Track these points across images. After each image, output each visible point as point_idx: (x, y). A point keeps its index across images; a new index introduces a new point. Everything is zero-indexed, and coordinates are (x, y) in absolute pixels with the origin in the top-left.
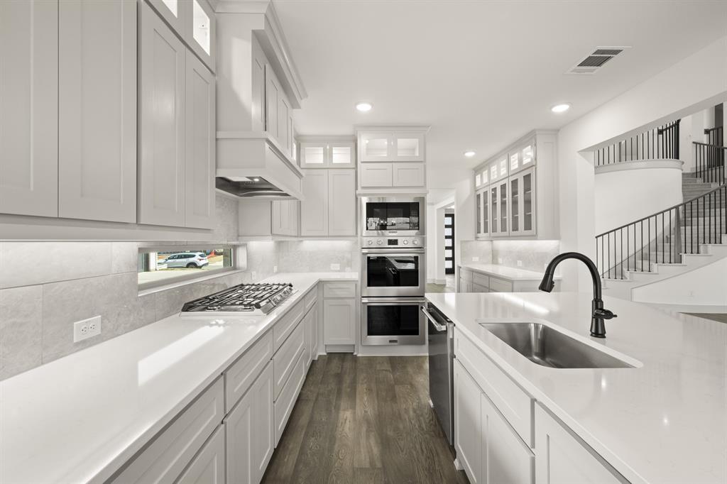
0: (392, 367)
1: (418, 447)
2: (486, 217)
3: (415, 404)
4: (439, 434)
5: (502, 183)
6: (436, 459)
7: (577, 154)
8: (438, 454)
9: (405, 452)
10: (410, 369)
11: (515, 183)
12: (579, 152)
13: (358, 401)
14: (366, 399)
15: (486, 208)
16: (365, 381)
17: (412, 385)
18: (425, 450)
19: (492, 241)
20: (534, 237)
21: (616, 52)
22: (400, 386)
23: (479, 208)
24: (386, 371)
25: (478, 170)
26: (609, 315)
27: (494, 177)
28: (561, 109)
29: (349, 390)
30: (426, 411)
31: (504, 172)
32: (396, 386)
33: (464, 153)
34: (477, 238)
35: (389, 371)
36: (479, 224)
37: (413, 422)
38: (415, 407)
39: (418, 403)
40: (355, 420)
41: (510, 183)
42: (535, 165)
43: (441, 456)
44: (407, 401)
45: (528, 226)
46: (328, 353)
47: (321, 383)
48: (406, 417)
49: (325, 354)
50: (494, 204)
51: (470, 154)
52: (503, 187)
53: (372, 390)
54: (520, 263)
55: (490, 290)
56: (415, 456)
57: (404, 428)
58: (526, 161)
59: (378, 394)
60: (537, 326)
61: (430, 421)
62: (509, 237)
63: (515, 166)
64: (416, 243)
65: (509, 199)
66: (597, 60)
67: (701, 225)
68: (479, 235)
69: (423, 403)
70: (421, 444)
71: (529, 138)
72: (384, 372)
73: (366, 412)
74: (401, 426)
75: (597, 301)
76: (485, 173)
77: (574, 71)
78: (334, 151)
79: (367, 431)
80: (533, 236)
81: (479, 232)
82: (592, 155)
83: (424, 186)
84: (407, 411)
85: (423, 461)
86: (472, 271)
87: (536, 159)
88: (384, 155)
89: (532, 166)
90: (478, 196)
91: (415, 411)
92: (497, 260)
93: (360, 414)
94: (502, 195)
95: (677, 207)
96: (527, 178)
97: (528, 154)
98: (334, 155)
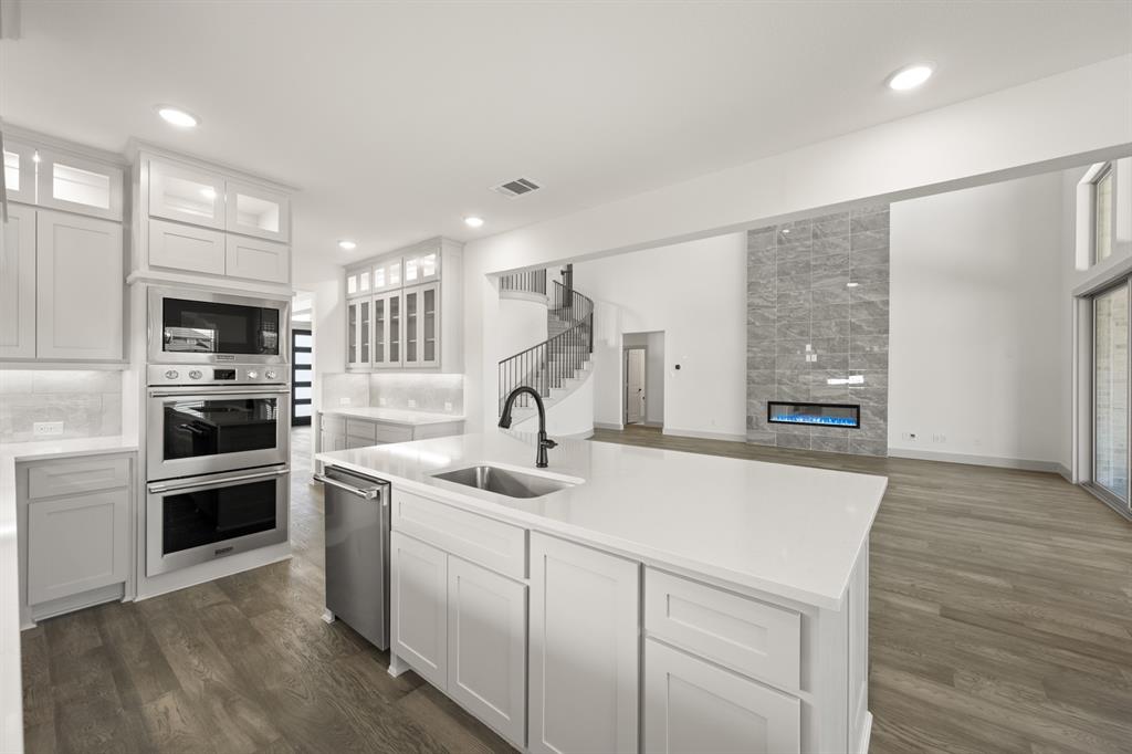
0: (229, 595)
1: (329, 681)
2: (365, 339)
3: (298, 630)
4: (353, 648)
5: (394, 294)
6: (362, 681)
7: (485, 278)
8: (362, 674)
9: (311, 697)
10: (267, 587)
11: (411, 298)
12: (488, 275)
13: (178, 673)
14: (196, 662)
15: (365, 328)
16: (180, 634)
17: (282, 608)
18: (342, 679)
19: (370, 373)
20: (438, 369)
21: (535, 187)
22: (261, 616)
23: (354, 326)
24: (218, 604)
25: (352, 269)
26: (552, 444)
27: (380, 283)
28: (474, 222)
29: (143, 665)
30: (322, 631)
31: (395, 279)
32: (250, 620)
33: (339, 242)
34: (348, 369)
35: (225, 603)
36: (352, 349)
37: (307, 655)
38: (303, 634)
39: (305, 626)
40: (187, 702)
41: (405, 298)
42: (440, 281)
43: (369, 674)
44: (282, 631)
45: (429, 355)
46: (39, 623)
47: (54, 681)
48: (291, 652)
49: (35, 626)
50: (380, 323)
51: (348, 245)
52: (394, 301)
53: (203, 644)
54: (412, 403)
55: (376, 442)
56: (331, 694)
57: (295, 668)
58: (429, 272)
59: (220, 646)
60: (483, 469)
61: (334, 641)
62: (402, 369)
63: (411, 275)
64: (273, 375)
65: (402, 317)
66: (518, 187)
67: (561, 360)
68: (352, 365)
69: (313, 624)
70: (332, 675)
71: (431, 245)
72: (216, 607)
73: (206, 681)
74: (288, 669)
75: (542, 432)
76: (365, 276)
77: (498, 189)
78: (56, 173)
79: (225, 706)
80: (436, 368)
81: (352, 360)
82: (497, 281)
83: (288, 284)
84: (288, 645)
85: (345, 693)
86: (345, 418)
87: (441, 273)
88: (208, 216)
89: (436, 280)
90: (352, 308)
91: (302, 639)
92: (378, 401)
93: (195, 690)
94: (392, 311)
95: (546, 343)
96: (429, 295)
97: (429, 263)
98: (55, 180)
